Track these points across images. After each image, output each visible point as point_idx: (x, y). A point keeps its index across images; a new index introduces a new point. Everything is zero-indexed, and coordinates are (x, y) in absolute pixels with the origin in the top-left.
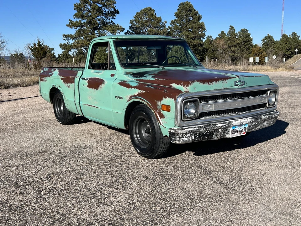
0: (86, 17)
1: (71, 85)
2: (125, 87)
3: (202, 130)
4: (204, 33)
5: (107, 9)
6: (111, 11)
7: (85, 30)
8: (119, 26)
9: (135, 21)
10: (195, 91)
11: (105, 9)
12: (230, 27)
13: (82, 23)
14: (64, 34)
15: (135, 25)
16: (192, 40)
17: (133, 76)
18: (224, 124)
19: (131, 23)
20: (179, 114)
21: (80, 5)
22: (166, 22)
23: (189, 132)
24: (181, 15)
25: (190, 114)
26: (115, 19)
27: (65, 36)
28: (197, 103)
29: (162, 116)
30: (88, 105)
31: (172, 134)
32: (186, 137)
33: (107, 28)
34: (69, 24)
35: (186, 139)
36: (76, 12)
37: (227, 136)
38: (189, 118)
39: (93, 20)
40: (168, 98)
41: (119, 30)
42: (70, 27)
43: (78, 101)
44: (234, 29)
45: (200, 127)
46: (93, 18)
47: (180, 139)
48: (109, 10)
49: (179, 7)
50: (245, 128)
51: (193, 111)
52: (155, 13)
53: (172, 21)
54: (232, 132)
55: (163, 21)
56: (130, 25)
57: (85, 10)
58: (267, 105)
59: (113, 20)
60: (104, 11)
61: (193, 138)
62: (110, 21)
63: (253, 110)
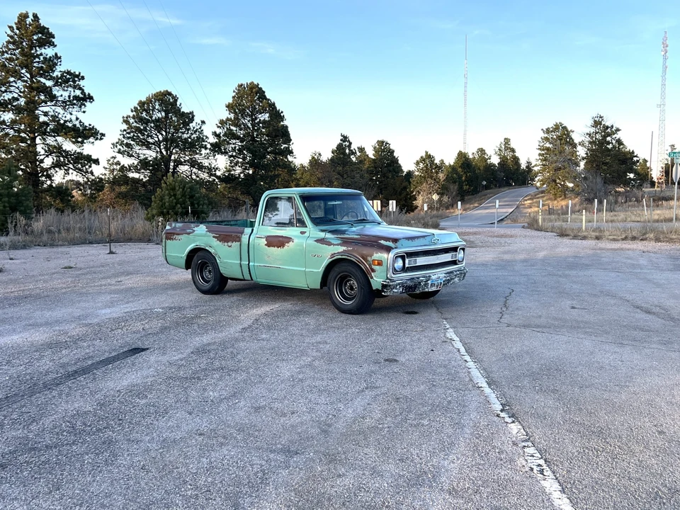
1: (236, 244)
2: (324, 245)
3: (408, 283)
5: (64, 90)
6: (74, 96)
9: (134, 117)
10: (403, 247)
11: (58, 91)
17: (332, 234)
18: (425, 278)
19: (126, 121)
20: (391, 268)
23: (399, 284)
24: (240, 109)
26: (84, 112)
28: (404, 258)
29: (373, 271)
30: (266, 266)
31: (384, 286)
32: (396, 289)
37: (427, 290)
38: (398, 272)
40: (379, 253)
41: (91, 136)
43: (245, 263)
45: (407, 280)
47: (391, 290)
48: (70, 93)
49: (234, 92)
50: (441, 283)
52: (178, 103)
53: (221, 121)
54: (430, 286)
56: (124, 126)
58: (457, 261)
59: (80, 115)
60: (59, 94)
62: (74, 118)
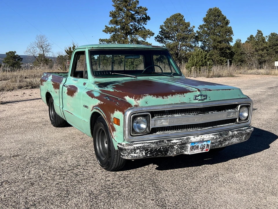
0: (120, 23)
1: (58, 91)
2: (90, 97)
3: (153, 146)
4: (232, 37)
5: (139, 15)
6: (143, 17)
7: (119, 35)
8: (149, 31)
9: (165, 26)
10: (147, 105)
11: (137, 16)
12: (258, 31)
13: (116, 29)
14: (100, 39)
15: (164, 30)
16: (219, 44)
17: (98, 86)
18: (181, 141)
19: (161, 28)
20: (127, 129)
21: (116, 12)
22: (194, 27)
23: (138, 148)
24: (210, 20)
25: (140, 128)
26: (146, 24)
27: (101, 40)
28: (148, 118)
29: (114, 130)
30: (67, 111)
31: (121, 149)
32: (135, 153)
33: (138, 33)
34: (105, 29)
35: (135, 155)
36: (111, 18)
37: (186, 153)
38: (139, 133)
39: (126, 25)
40: (118, 111)
41: (149, 34)
42: (106, 32)
43: (61, 107)
44: (262, 33)
45: (152, 143)
46: (126, 24)
47: (128, 155)
48: (141, 16)
49: (207, 12)
50: (208, 145)
51: (143, 126)
52: (184, 19)
53: (200, 26)
54: (190, 149)
55: (191, 26)
56: (161, 30)
57: (119, 17)
58: (237, 120)
59: (144, 26)
60: (137, 17)
61: (144, 154)
62: (142, 27)
63: (219, 126)
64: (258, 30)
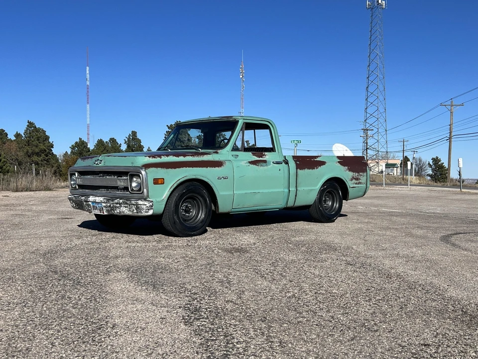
44: (35, 127)
64: (28, 121)
